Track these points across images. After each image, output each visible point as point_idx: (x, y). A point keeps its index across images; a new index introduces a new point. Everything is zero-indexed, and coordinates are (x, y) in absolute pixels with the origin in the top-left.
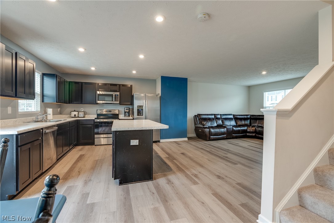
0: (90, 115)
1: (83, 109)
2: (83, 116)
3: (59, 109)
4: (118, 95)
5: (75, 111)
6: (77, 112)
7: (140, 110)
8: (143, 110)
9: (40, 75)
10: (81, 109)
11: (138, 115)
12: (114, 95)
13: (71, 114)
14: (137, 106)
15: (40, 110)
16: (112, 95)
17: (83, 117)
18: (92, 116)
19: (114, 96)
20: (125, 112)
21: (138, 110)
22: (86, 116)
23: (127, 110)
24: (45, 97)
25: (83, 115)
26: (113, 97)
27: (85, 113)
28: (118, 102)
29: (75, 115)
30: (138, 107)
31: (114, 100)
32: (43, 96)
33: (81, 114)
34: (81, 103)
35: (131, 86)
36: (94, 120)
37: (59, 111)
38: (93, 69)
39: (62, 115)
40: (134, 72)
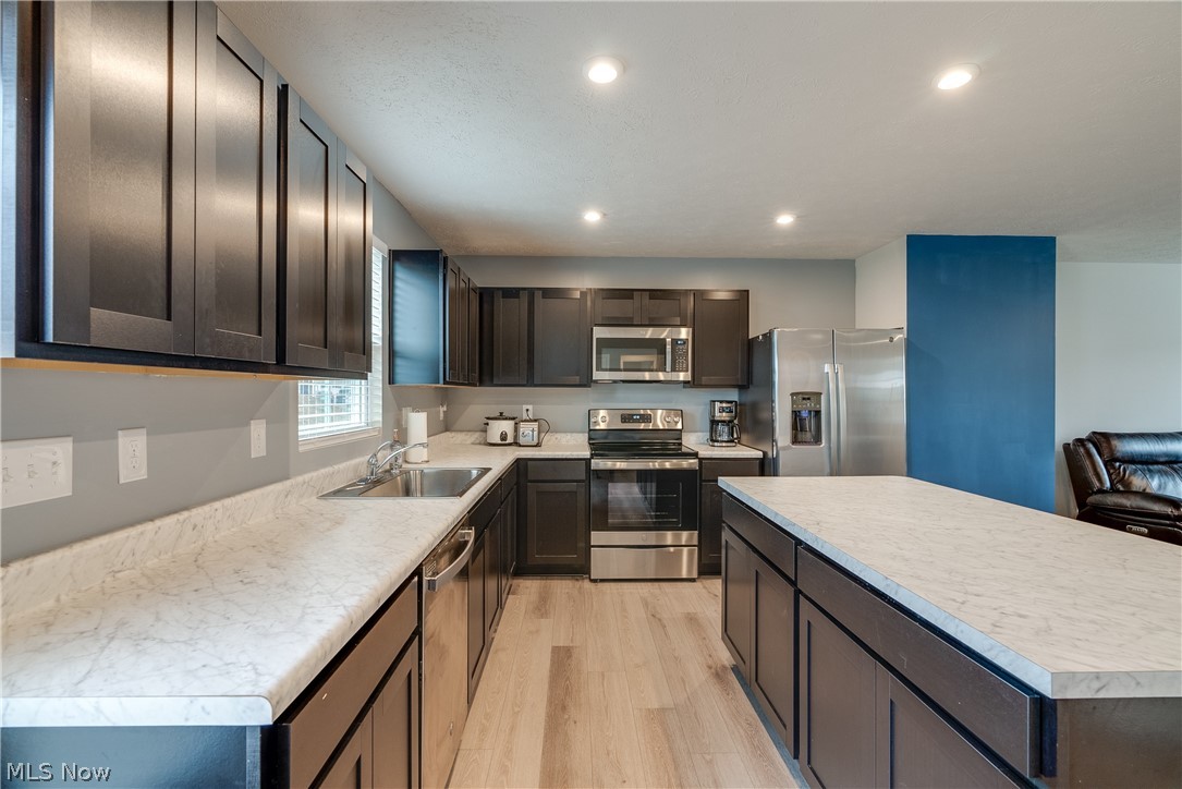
0: (558, 436)
1: (530, 407)
2: (536, 442)
3: (443, 409)
4: (685, 341)
5: (501, 417)
6: (512, 422)
7: (804, 414)
8: (818, 413)
10: (525, 407)
11: (795, 441)
12: (669, 340)
13: (486, 431)
14: (792, 395)
15: (381, 419)
16: (660, 344)
17: (538, 447)
18: (569, 436)
19: (669, 348)
20: (714, 423)
21: (796, 414)
22: (548, 439)
23: (722, 410)
24: (398, 362)
25: (536, 433)
26: (663, 352)
27: (545, 427)
28: (686, 376)
29: (504, 436)
30: (793, 402)
31: (668, 368)
32: (392, 354)
33: (528, 433)
34: (530, 382)
35: (744, 296)
36: (588, 461)
37: (442, 415)
38: (592, 217)
39: (453, 434)
40: (785, 220)
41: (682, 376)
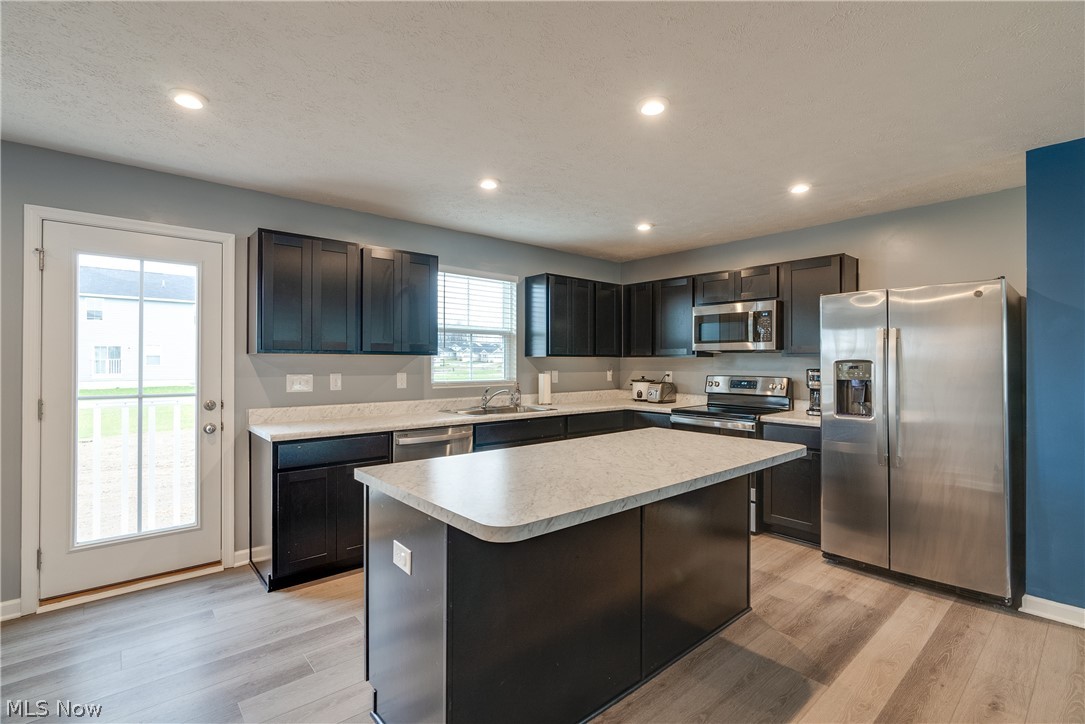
0: (689, 396)
1: (670, 373)
2: (658, 399)
4: (770, 313)
5: (643, 380)
6: (648, 385)
7: (853, 384)
8: (871, 383)
9: (515, 284)
10: (666, 373)
11: (841, 410)
12: (751, 313)
14: (837, 362)
15: (515, 376)
16: (744, 316)
17: (660, 402)
19: (750, 320)
21: (841, 385)
22: (678, 397)
25: (658, 394)
26: (745, 324)
28: (772, 345)
29: (640, 394)
30: (840, 370)
31: (752, 338)
32: (528, 339)
33: (655, 392)
34: (654, 353)
36: (670, 415)
37: (609, 378)
38: (644, 228)
39: (622, 391)
40: (800, 189)
41: (761, 346)
